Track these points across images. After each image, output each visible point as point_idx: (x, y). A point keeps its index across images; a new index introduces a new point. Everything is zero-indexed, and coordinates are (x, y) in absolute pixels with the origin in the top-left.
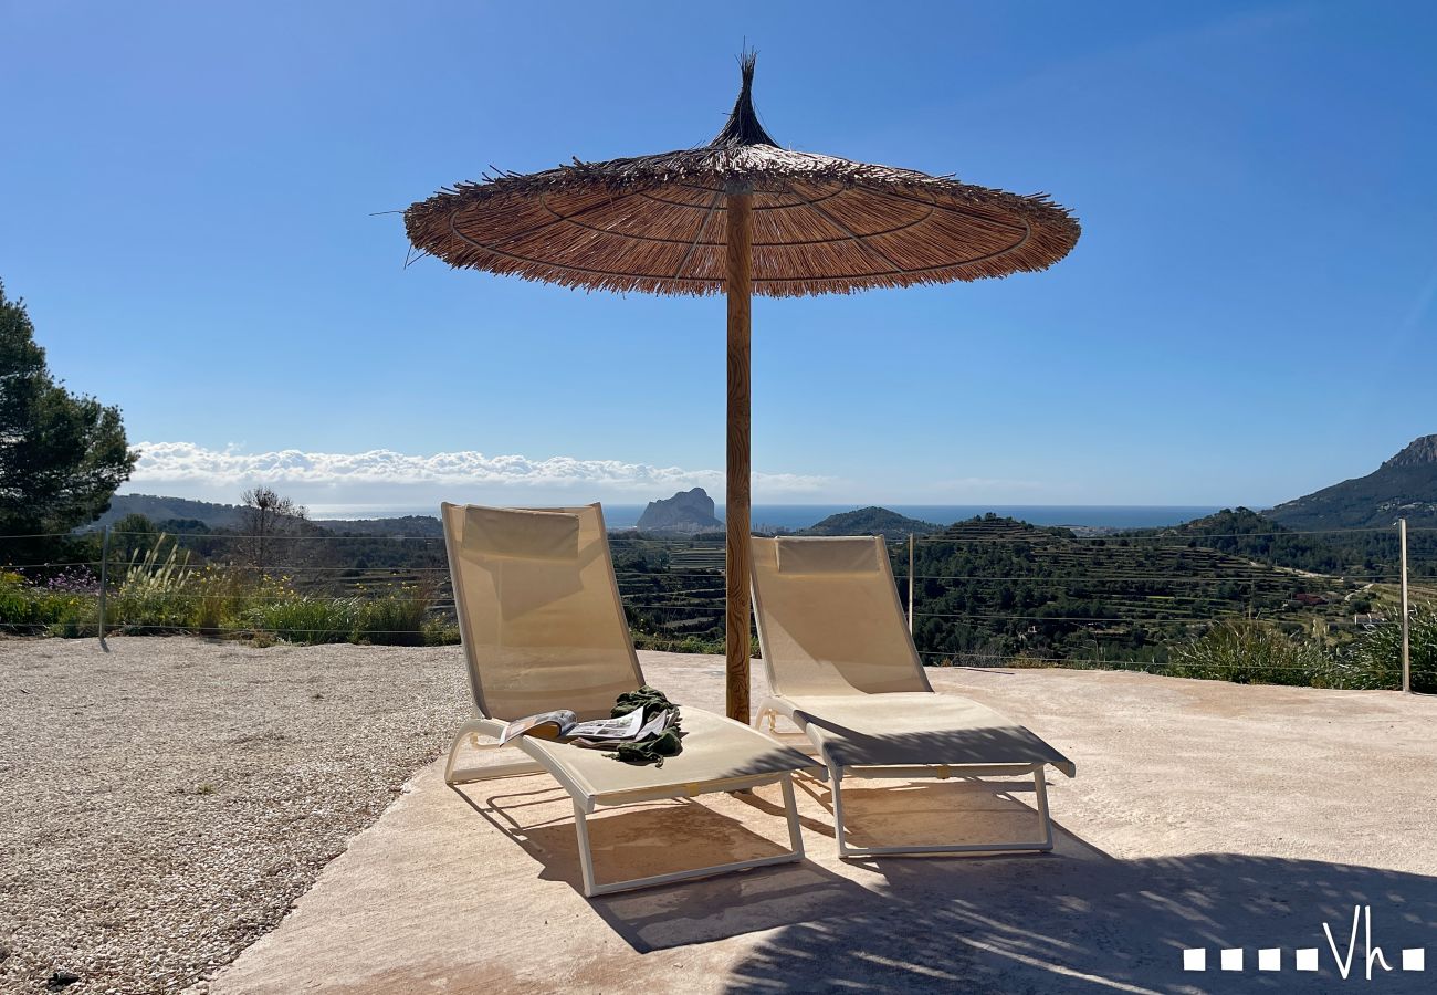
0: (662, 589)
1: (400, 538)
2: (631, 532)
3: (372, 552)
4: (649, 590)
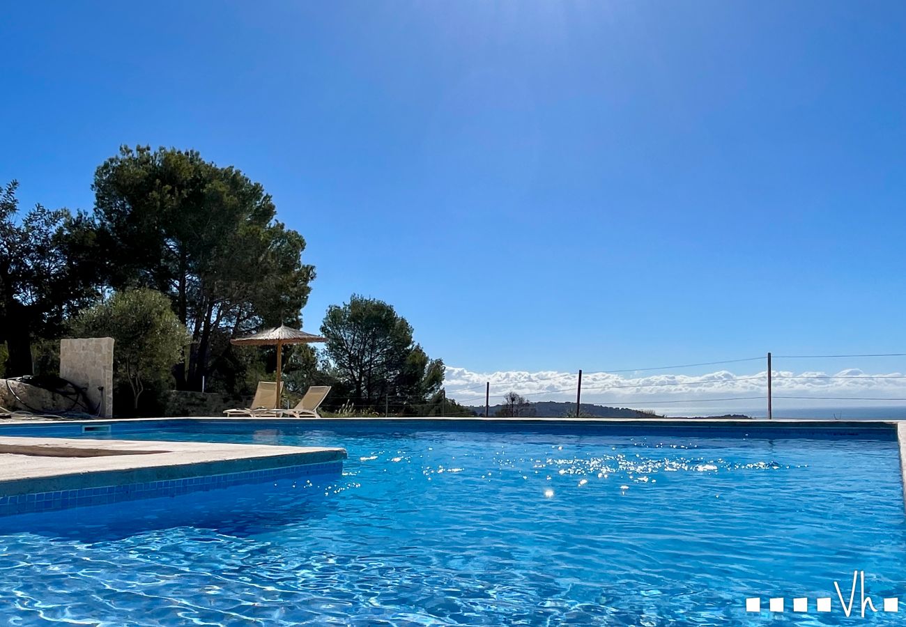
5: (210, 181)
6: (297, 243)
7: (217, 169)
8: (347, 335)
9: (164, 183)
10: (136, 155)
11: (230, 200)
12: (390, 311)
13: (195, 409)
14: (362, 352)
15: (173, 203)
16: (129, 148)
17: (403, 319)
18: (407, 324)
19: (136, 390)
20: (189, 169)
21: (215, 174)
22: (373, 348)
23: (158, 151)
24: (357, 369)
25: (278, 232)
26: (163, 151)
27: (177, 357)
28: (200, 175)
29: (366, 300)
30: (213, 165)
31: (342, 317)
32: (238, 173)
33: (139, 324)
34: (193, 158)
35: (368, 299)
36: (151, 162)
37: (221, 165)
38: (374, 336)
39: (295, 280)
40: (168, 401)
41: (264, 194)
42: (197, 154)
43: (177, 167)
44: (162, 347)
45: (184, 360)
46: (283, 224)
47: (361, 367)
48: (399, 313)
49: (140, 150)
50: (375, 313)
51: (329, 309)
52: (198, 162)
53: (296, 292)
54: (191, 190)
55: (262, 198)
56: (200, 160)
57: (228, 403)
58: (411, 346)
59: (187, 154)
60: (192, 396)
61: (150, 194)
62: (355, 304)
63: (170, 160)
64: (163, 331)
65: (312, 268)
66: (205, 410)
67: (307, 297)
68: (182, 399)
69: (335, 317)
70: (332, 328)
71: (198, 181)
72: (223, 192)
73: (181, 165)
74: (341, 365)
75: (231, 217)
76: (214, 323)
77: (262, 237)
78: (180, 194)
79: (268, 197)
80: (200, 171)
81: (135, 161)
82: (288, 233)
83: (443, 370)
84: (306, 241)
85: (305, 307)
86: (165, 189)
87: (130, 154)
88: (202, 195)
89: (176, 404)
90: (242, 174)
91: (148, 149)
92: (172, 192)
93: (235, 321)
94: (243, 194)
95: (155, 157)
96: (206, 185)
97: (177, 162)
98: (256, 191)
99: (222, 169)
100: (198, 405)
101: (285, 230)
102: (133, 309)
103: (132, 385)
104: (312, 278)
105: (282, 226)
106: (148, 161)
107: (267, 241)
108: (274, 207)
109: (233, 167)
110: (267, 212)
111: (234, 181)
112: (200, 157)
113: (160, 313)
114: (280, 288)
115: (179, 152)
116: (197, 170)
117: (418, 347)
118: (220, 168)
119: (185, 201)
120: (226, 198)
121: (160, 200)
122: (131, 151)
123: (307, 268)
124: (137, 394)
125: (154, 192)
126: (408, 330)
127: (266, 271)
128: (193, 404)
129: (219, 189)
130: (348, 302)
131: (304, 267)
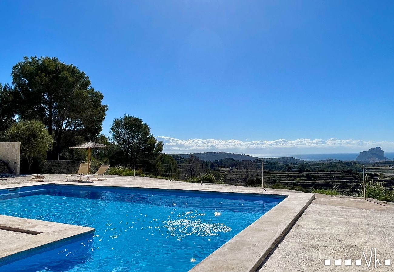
0: (356, 179)
1: (282, 163)
2: (352, 161)
3: (274, 166)
4: (352, 179)
5: (63, 71)
6: (100, 96)
7: (66, 65)
8: (122, 131)
9: (42, 72)
10: (31, 60)
11: (71, 79)
12: (140, 122)
13: (55, 168)
14: (129, 138)
15: (46, 80)
16: (28, 57)
17: (146, 124)
18: (148, 126)
19: (30, 162)
20: (53, 66)
21: (65, 68)
22: (133, 137)
23: (40, 58)
24: (126, 145)
25: (92, 91)
26: (42, 58)
27: (48, 148)
28: (58, 68)
29: (130, 116)
30: (64, 64)
31: (120, 124)
32: (75, 67)
33: (31, 136)
34: (55, 61)
35: (131, 116)
36: (37, 62)
37: (68, 64)
38: (134, 132)
39: (99, 111)
40: (44, 165)
41: (86, 76)
42: (57, 59)
43: (48, 65)
44: (41, 145)
45: (50, 149)
46: (94, 89)
47: (128, 144)
48: (144, 122)
49: (32, 58)
50: (134, 122)
51: (114, 120)
52: (57, 62)
53: (100, 116)
54: (54, 74)
55: (85, 78)
56: (58, 61)
57: (69, 165)
58: (149, 136)
59: (53, 59)
60: (54, 162)
61: (36, 77)
62: (126, 118)
63: (45, 62)
64: (41, 138)
65: (106, 106)
66: (59, 168)
67: (105, 117)
68: (49, 163)
69: (117, 124)
70: (116, 128)
71: (57, 70)
72: (68, 76)
73: (50, 64)
74: (119, 144)
75: (71, 86)
76: (64, 128)
77: (85, 95)
78: (49, 76)
79: (87, 78)
80: (58, 66)
81: (30, 63)
82: (96, 93)
83: (163, 146)
84: (103, 96)
85: (104, 121)
86: (42, 75)
87: (28, 60)
88: (59, 77)
89: (47, 166)
90: (76, 68)
91: (36, 57)
92: (45, 76)
93: (73, 127)
94: (76, 76)
95: (39, 61)
96: (61, 73)
97: (48, 63)
98: (82, 75)
99: (68, 66)
100: (56, 166)
101: (95, 91)
102: (28, 129)
103: (28, 160)
104: (106, 110)
105: (93, 90)
106: (36, 63)
107: (86, 96)
108: (90, 81)
109: (72, 65)
110: (87, 83)
111: (73, 71)
112: (58, 60)
113: (40, 131)
114: (92, 115)
115: (49, 58)
116: (57, 66)
117: (152, 136)
118: (67, 65)
119: (51, 80)
120: (69, 78)
121: (40, 80)
122: (28, 58)
123: (104, 106)
124: (30, 163)
125: (38, 77)
126: (148, 129)
127: (86, 109)
128: (54, 166)
129: (66, 75)
130: (123, 117)
131: (103, 106)
